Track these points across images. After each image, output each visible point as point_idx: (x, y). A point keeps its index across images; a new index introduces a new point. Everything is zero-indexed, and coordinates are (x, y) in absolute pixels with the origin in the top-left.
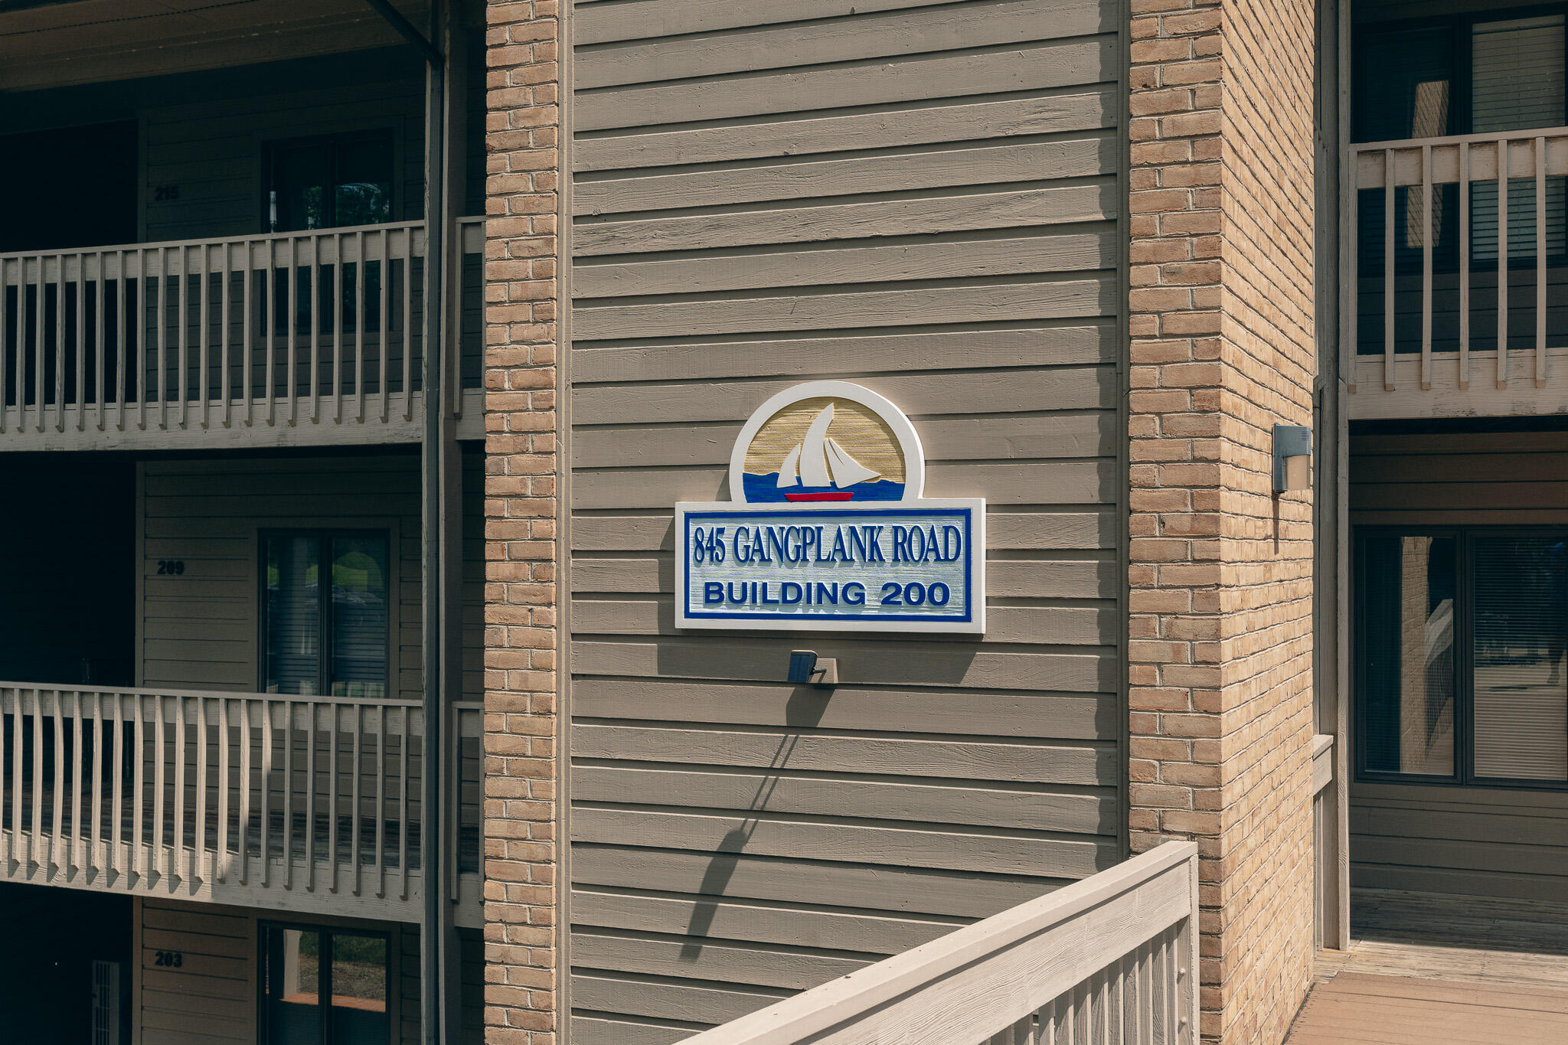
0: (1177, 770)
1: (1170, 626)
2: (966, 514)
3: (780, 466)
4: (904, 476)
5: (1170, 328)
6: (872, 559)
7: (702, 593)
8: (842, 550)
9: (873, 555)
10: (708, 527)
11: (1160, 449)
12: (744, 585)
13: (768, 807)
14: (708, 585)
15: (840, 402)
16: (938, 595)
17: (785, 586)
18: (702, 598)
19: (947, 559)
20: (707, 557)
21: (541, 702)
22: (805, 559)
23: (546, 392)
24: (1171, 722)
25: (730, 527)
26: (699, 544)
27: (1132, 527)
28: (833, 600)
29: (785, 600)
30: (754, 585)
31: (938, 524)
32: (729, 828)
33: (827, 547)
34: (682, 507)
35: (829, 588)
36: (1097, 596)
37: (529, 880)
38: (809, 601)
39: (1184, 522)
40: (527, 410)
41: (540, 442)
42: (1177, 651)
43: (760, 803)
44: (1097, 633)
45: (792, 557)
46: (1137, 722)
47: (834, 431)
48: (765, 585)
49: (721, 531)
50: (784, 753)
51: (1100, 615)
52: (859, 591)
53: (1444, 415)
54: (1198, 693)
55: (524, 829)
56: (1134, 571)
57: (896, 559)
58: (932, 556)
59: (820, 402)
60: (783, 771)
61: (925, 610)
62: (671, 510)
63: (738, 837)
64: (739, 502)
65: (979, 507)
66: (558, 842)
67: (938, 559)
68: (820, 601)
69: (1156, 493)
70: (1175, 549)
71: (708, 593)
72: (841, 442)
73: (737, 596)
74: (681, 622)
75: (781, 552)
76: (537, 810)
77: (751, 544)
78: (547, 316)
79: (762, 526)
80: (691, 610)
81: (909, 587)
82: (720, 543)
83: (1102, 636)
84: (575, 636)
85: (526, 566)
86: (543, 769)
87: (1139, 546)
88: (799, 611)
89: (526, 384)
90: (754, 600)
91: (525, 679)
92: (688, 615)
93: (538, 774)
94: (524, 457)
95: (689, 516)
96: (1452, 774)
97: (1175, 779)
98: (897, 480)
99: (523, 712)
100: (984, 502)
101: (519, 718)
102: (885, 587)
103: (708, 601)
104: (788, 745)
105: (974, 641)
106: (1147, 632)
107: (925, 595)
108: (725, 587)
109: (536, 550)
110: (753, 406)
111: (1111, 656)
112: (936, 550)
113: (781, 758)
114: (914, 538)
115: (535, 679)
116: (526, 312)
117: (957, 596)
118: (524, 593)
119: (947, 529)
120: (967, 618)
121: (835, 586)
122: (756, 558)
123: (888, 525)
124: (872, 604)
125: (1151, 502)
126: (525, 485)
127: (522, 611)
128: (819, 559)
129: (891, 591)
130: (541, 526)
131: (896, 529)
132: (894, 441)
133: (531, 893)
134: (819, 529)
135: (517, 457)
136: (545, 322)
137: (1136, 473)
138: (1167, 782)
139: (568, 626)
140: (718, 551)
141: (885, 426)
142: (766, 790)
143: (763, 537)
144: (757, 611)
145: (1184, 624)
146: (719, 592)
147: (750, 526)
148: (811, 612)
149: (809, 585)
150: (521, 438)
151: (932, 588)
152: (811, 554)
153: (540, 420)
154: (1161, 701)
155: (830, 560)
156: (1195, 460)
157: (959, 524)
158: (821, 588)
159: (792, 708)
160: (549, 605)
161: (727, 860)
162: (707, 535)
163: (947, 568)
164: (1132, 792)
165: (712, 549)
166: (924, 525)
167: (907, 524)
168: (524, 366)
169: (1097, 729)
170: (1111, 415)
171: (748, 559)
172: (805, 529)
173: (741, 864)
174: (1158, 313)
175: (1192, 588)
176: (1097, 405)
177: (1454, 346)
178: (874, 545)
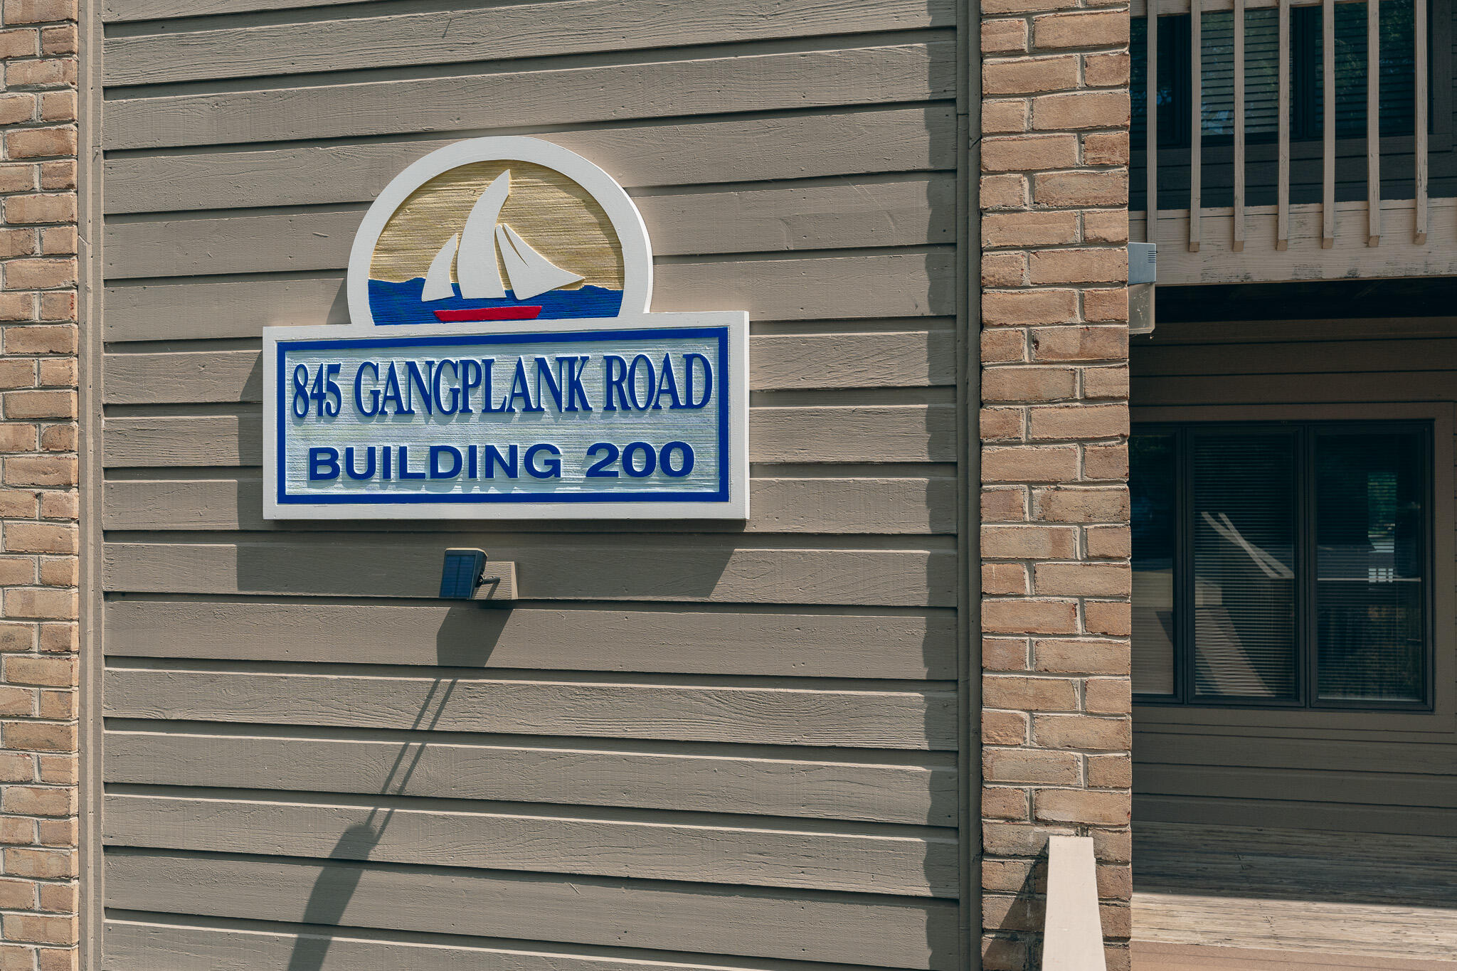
0: (1058, 726)
1: (1047, 502)
2: (720, 334)
3: (426, 269)
4: (621, 278)
5: (1045, 39)
6: (571, 408)
7: (304, 465)
8: (525, 394)
9: (574, 401)
10: (314, 363)
11: (1028, 227)
12: (371, 451)
13: (409, 790)
14: (314, 452)
15: (520, 167)
16: (676, 461)
17: (435, 452)
18: (305, 473)
19: (689, 405)
20: (313, 408)
21: (54, 635)
22: (466, 410)
23: (61, 163)
24: (1049, 651)
25: (349, 363)
26: (300, 390)
27: (986, 350)
28: (511, 471)
29: (435, 474)
30: (387, 451)
31: (675, 352)
32: (349, 823)
33: (501, 389)
34: (273, 335)
35: (504, 454)
36: (926, 459)
37: (37, 906)
38: (472, 474)
39: (1070, 340)
40: (32, 191)
41: (51, 239)
42: (1059, 541)
43: (396, 783)
44: (925, 515)
45: (446, 408)
46: (995, 653)
47: (511, 212)
48: (403, 451)
49: (334, 369)
50: (434, 706)
51: (930, 488)
52: (550, 457)
53: (1215, 281)
54: (1093, 606)
55: (29, 830)
56: (988, 418)
57: (609, 407)
58: (665, 401)
59: (490, 168)
60: (432, 734)
61: (655, 484)
62: (257, 341)
63: (363, 835)
64: (362, 324)
65: (739, 322)
66: (82, 847)
67: (676, 405)
68: (489, 473)
69: (1024, 296)
70: (1056, 381)
71: (314, 464)
72: (522, 229)
73: (360, 468)
74: (273, 510)
75: (429, 398)
76: (49, 800)
77: (381, 388)
78: (60, 46)
79: (399, 360)
80: (288, 491)
81: (630, 450)
82: (333, 389)
83: (933, 521)
84: (108, 534)
85: (32, 428)
86: (57, 738)
87: (998, 379)
88: (457, 490)
89: (28, 150)
90: (386, 474)
91: (29, 602)
92: (283, 498)
93: (51, 745)
94: (27, 264)
95: (284, 348)
96: (1171, 693)
97: (1055, 739)
98: (611, 286)
99: (27, 650)
100: (747, 317)
101: (20, 660)
102: (592, 451)
103: (314, 477)
104: (439, 695)
105: (731, 531)
106: (1010, 512)
107: (657, 460)
108: (341, 453)
109: (45, 404)
110: (383, 177)
111: (946, 550)
112: (672, 391)
113: (429, 715)
114: (638, 375)
115: (45, 600)
116: (31, 41)
117: (706, 460)
118: (28, 469)
119: (689, 359)
120: (722, 495)
121: (513, 450)
122: (390, 409)
123: (596, 354)
124: (572, 477)
125: (1016, 309)
126: (30, 305)
127: (26, 496)
128: (488, 409)
129: (602, 456)
130: (53, 368)
131: (609, 361)
132: (606, 224)
133: (39, 926)
134: (488, 363)
135: (17, 262)
136: (59, 55)
137: (992, 266)
138: (1043, 745)
139: (97, 519)
140: (330, 400)
141: (591, 204)
142: (405, 764)
143: (401, 378)
144: (390, 491)
145: (1070, 498)
146: (332, 463)
147: (381, 361)
148: (476, 490)
149: (472, 450)
150: (22, 234)
151: (667, 450)
152: (475, 401)
153: (52, 206)
154: (1032, 620)
155: (506, 410)
156: (1087, 242)
157: (708, 350)
158: (491, 453)
159: (445, 637)
160: (68, 486)
161: (349, 871)
162: (312, 377)
163: (691, 418)
164: (987, 761)
165: (320, 397)
166: (654, 353)
167: (627, 353)
168: (27, 124)
169: (927, 663)
170: (947, 180)
171: (377, 411)
172: (466, 364)
173: (367, 876)
174: (1027, 15)
175: (1081, 442)
176: (926, 165)
178: (575, 385)
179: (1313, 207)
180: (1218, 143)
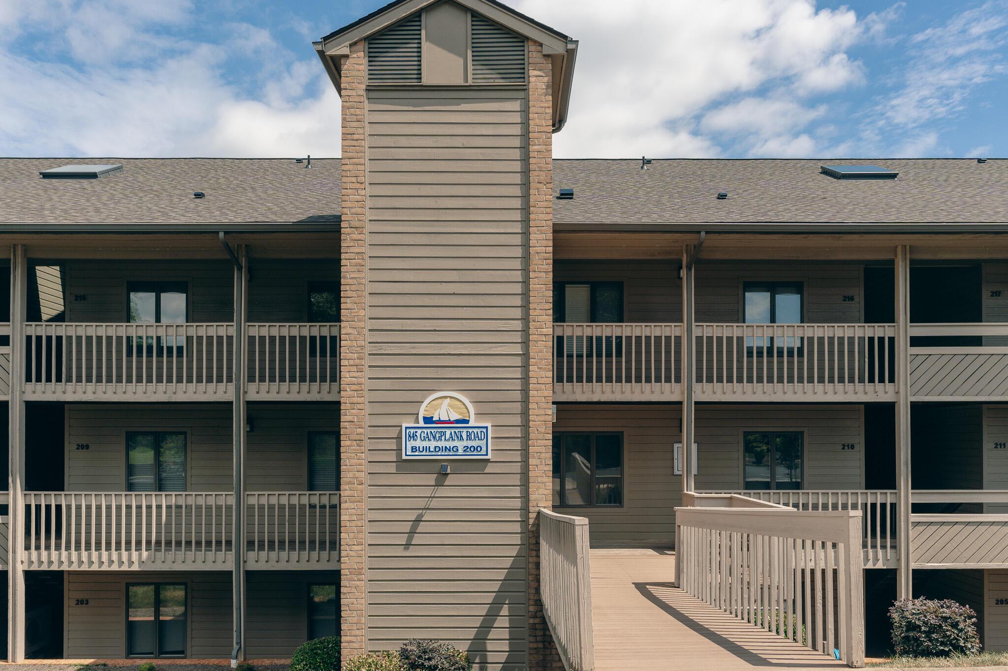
0: (541, 491)
1: (539, 456)
2: (487, 428)
3: (434, 414)
4: (469, 417)
5: (539, 382)
6: (460, 440)
7: (411, 449)
8: (452, 437)
9: (461, 438)
10: (412, 431)
11: (537, 412)
12: (423, 447)
13: (429, 507)
14: (412, 447)
15: (451, 397)
16: (479, 449)
17: (435, 447)
18: (411, 451)
19: (481, 439)
20: (412, 439)
21: (360, 481)
22: (441, 440)
23: (361, 392)
24: (540, 479)
25: (419, 431)
26: (410, 436)
27: (530, 431)
28: (450, 450)
29: (435, 451)
30: (426, 447)
31: (479, 430)
32: (418, 514)
33: (448, 436)
34: (404, 425)
35: (448, 447)
36: (520, 449)
37: (356, 532)
38: (442, 451)
39: (543, 430)
40: (355, 397)
41: (359, 406)
42: (541, 462)
43: (427, 506)
44: (520, 458)
45: (438, 439)
46: (531, 480)
47: (450, 405)
48: (429, 447)
49: (416, 432)
50: (434, 492)
51: (521, 453)
52: (456, 448)
53: (569, 401)
54: (546, 471)
55: (354, 518)
56: (530, 442)
57: (467, 440)
58: (477, 439)
59: (446, 397)
60: (434, 497)
61: (475, 453)
62: (401, 426)
63: (421, 515)
64: (422, 424)
65: (489, 425)
66: (365, 521)
67: (479, 439)
68: (446, 451)
69: (536, 423)
70: (541, 436)
71: (412, 449)
72: (451, 408)
73: (421, 450)
74: (404, 457)
75: (434, 438)
76: (359, 512)
77: (425, 435)
78: (361, 370)
79: (429, 431)
80: (407, 454)
81: (471, 447)
82: (416, 435)
83: (521, 459)
84: (369, 462)
85: (355, 442)
86: (361, 500)
87: (532, 436)
88: (439, 454)
89: (354, 389)
90: (426, 451)
91: (355, 474)
92: (406, 455)
93: (359, 502)
94: (354, 410)
95: (406, 428)
96: (559, 504)
97: (540, 493)
98: (468, 419)
99: (354, 484)
100: (491, 424)
101: (353, 486)
102: (464, 447)
103: (412, 451)
104: (435, 490)
105: (488, 461)
106: (534, 457)
107: (475, 449)
108: (418, 447)
109: (358, 437)
110: (425, 398)
111: (523, 464)
112: (478, 437)
113: (433, 494)
114: (472, 434)
115: (357, 474)
116: (355, 369)
117: (484, 449)
118: (354, 449)
119: (481, 432)
120: (487, 455)
121: (450, 447)
122: (427, 439)
123: (465, 430)
124: (461, 451)
125: (535, 425)
126: (354, 419)
127: (354, 455)
128: (445, 440)
129: (466, 448)
130: (360, 430)
131: (467, 431)
132: (466, 408)
133: (357, 536)
134: (445, 432)
135: (352, 410)
136: (361, 372)
137: (531, 418)
138: (539, 494)
139: (367, 459)
140: (415, 437)
141: (464, 404)
142: (429, 503)
143: (429, 434)
144: (427, 454)
145: (543, 455)
146: (416, 449)
147: (424, 430)
148: (443, 454)
149: (442, 447)
150: (353, 405)
151: (477, 447)
152: (443, 438)
153: (360, 400)
154: (537, 475)
155: (449, 440)
156: (546, 415)
157: (484, 430)
158: (446, 447)
159: (436, 480)
160: (362, 453)
161: (418, 522)
162: (412, 433)
163: (481, 442)
164: (530, 497)
165: (414, 437)
166: (475, 430)
167: (470, 430)
168: (354, 384)
169: (520, 482)
170: (524, 403)
171: (424, 440)
172: (441, 432)
173: (421, 523)
174: (537, 378)
175: (545, 446)
176: (520, 400)
177: (572, 382)
178: (461, 436)
179: (591, 384)
180: (570, 356)
